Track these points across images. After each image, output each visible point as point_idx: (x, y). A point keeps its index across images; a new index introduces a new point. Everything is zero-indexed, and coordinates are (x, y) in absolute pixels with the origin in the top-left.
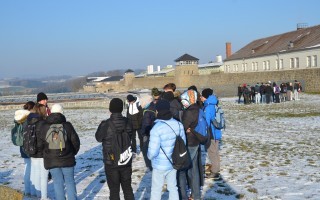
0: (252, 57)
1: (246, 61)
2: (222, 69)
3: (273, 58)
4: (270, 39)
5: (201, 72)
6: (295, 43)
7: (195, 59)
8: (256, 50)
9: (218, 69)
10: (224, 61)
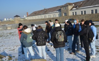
0: (34, 16)
1: (33, 17)
2: (26, 19)
3: (40, 16)
4: (38, 11)
5: (21, 20)
6: (45, 12)
7: (19, 16)
8: (35, 14)
9: (25, 19)
10: (27, 17)
